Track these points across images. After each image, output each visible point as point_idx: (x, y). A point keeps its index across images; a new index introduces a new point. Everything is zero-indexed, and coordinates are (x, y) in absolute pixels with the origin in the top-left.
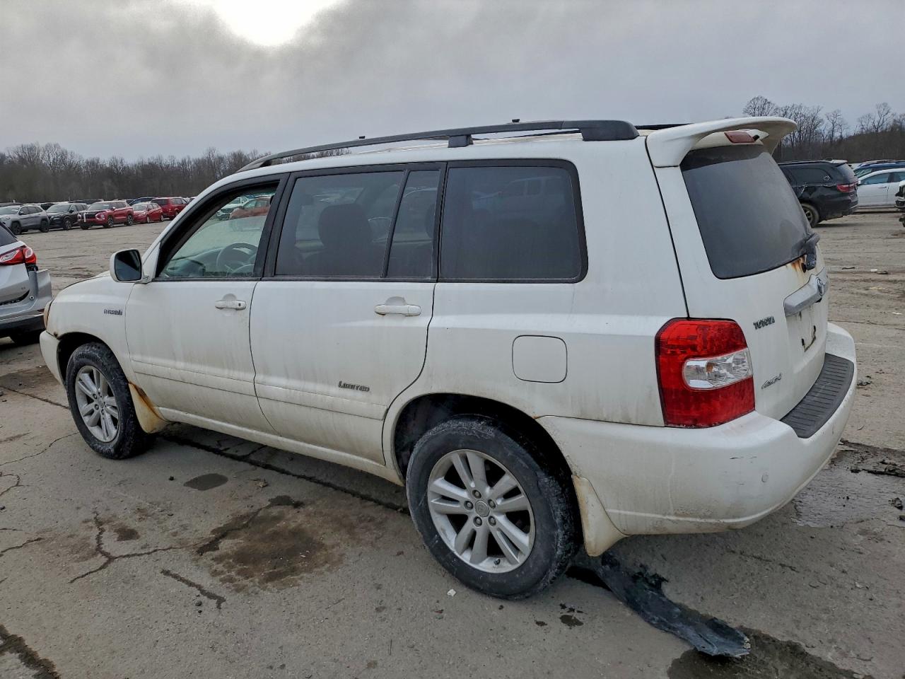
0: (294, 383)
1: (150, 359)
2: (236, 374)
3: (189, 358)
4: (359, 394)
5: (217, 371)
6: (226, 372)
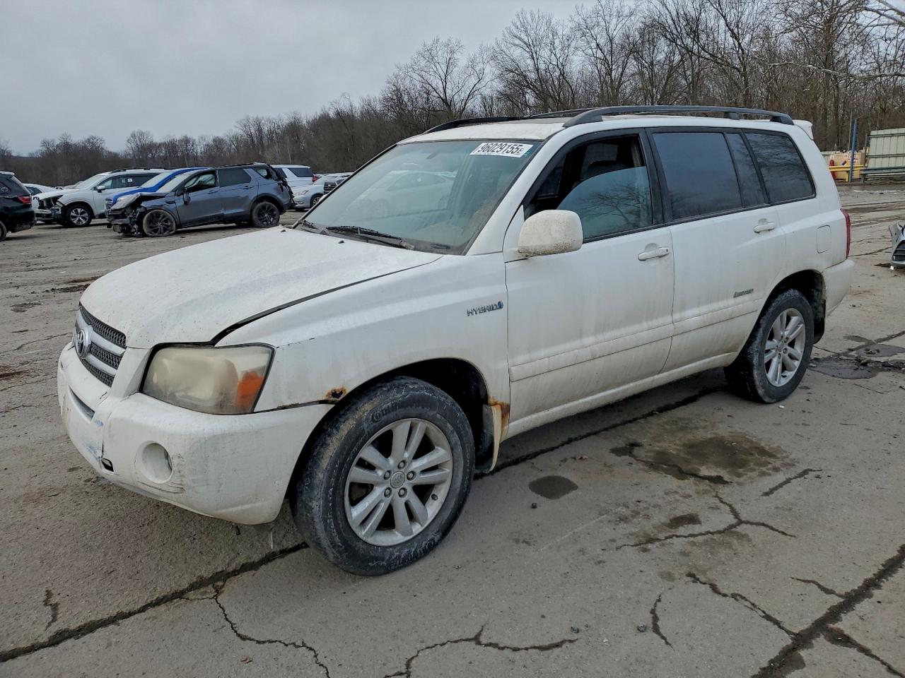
0: (704, 309)
1: (542, 353)
2: (655, 323)
3: (601, 328)
4: (746, 297)
5: (636, 327)
6: (645, 325)
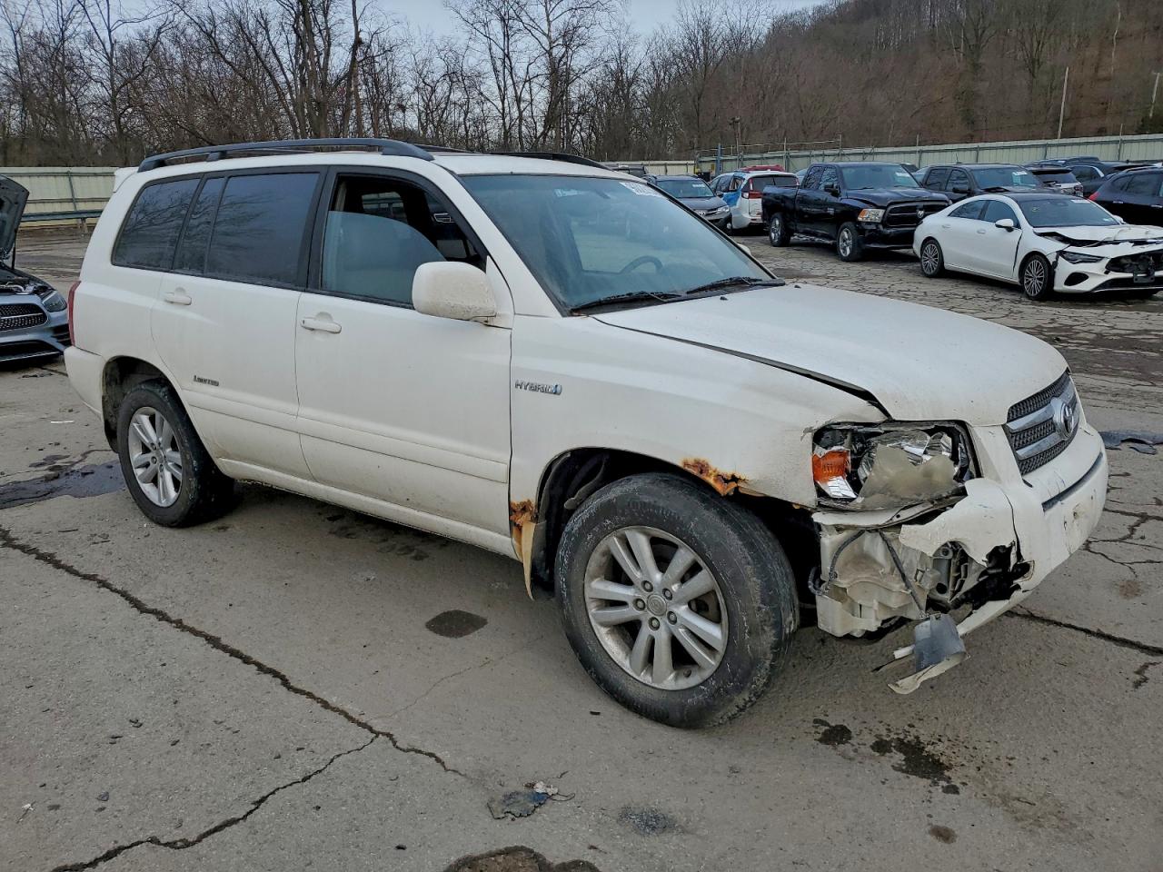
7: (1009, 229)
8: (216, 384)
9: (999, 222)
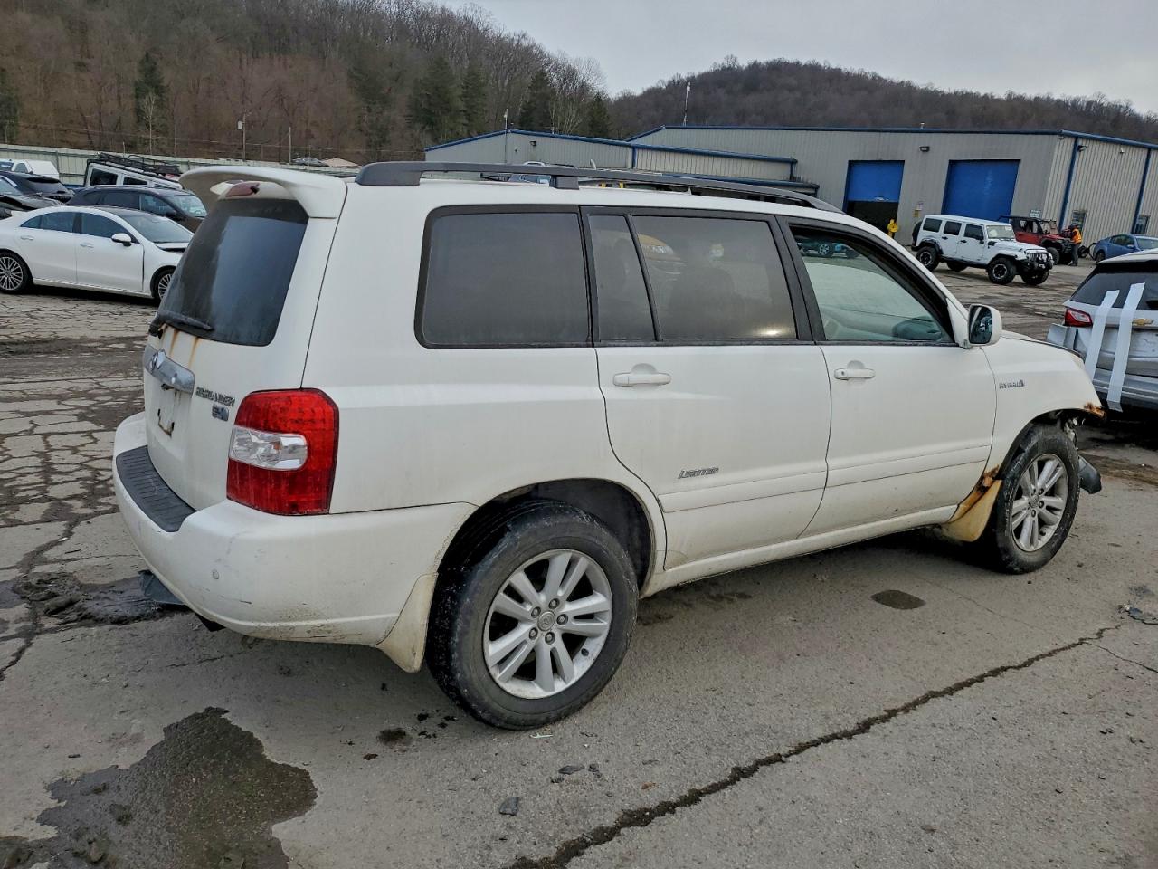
7: (127, 244)
8: (713, 471)
9: (116, 236)
